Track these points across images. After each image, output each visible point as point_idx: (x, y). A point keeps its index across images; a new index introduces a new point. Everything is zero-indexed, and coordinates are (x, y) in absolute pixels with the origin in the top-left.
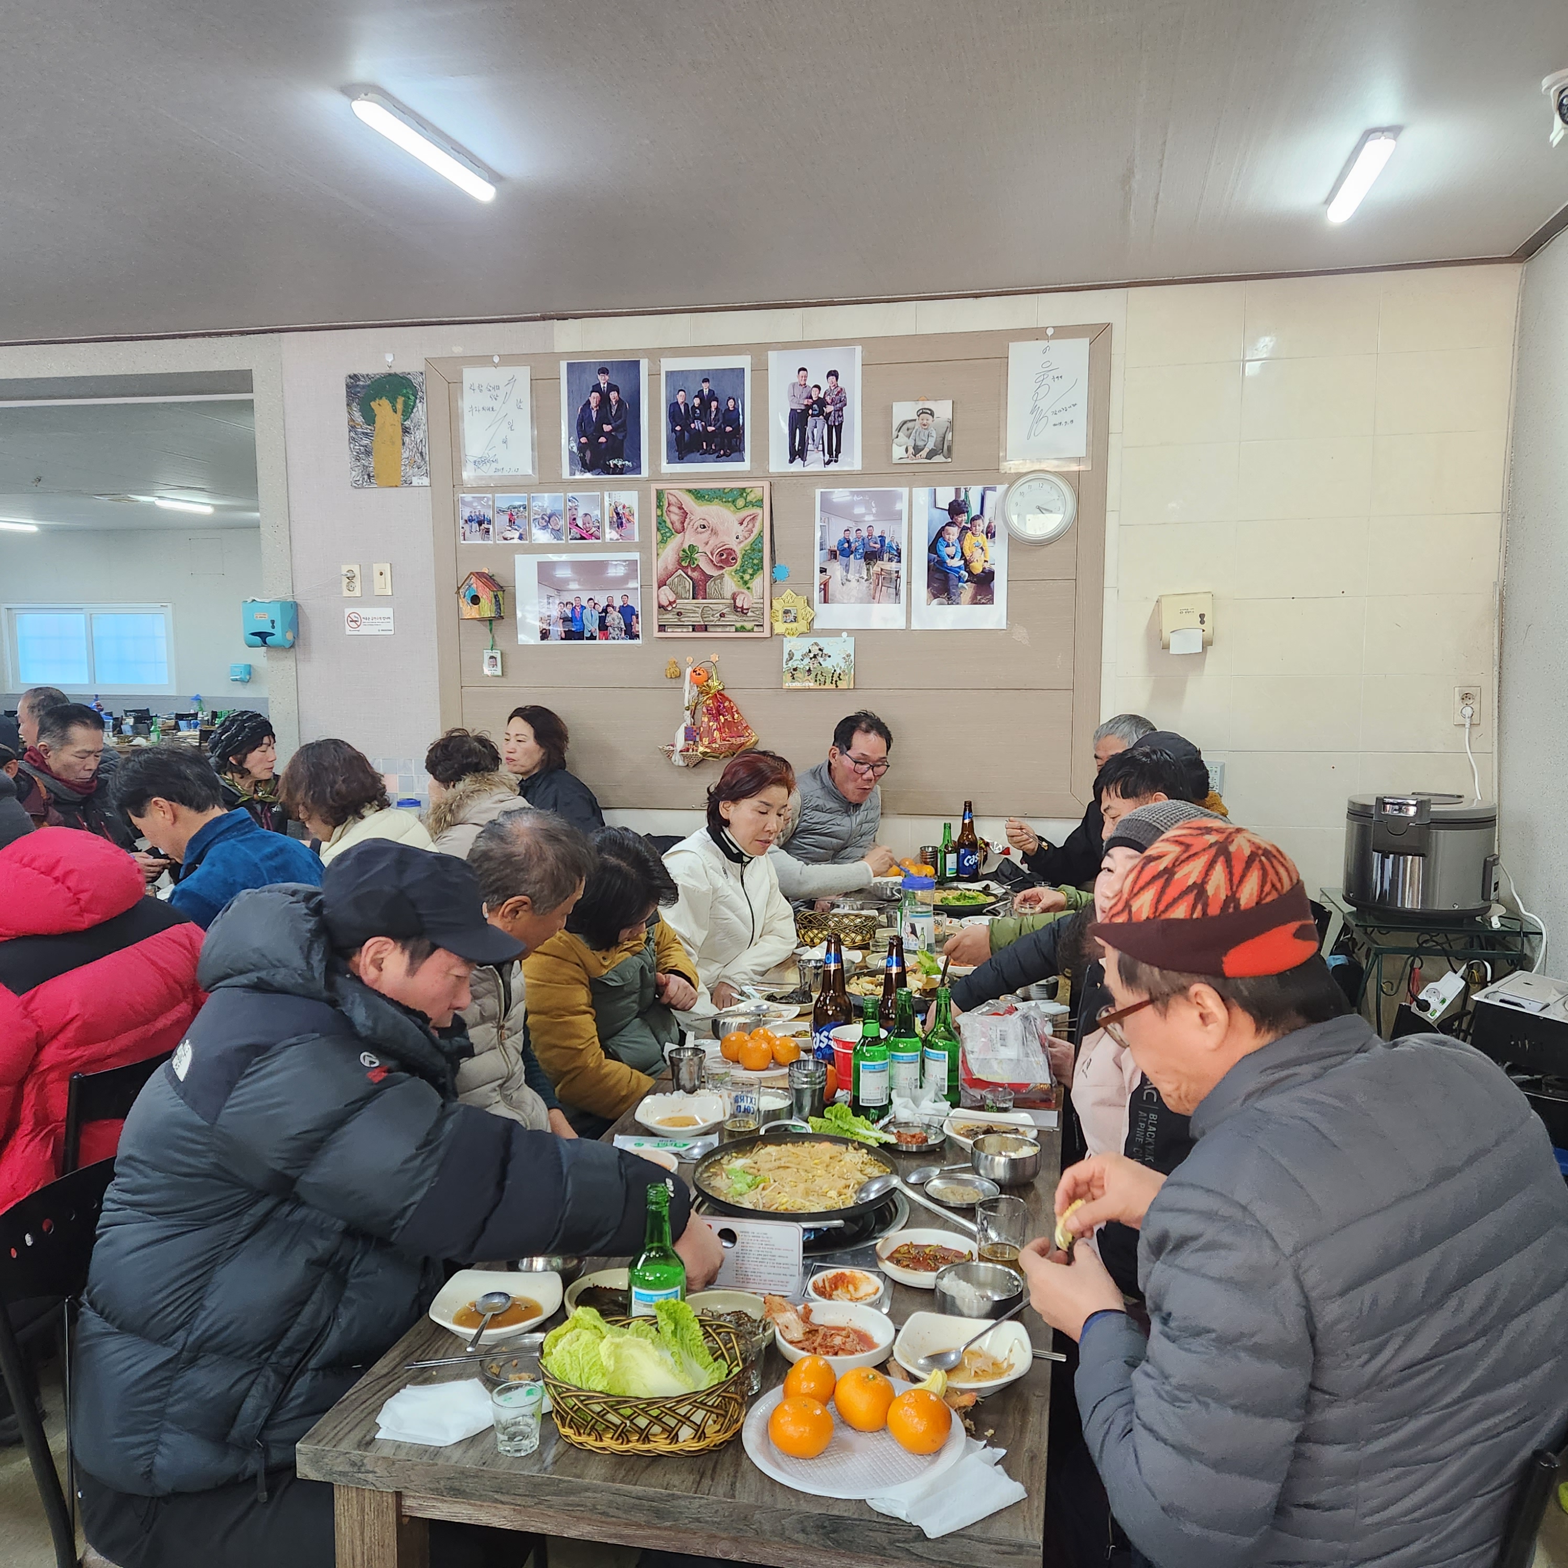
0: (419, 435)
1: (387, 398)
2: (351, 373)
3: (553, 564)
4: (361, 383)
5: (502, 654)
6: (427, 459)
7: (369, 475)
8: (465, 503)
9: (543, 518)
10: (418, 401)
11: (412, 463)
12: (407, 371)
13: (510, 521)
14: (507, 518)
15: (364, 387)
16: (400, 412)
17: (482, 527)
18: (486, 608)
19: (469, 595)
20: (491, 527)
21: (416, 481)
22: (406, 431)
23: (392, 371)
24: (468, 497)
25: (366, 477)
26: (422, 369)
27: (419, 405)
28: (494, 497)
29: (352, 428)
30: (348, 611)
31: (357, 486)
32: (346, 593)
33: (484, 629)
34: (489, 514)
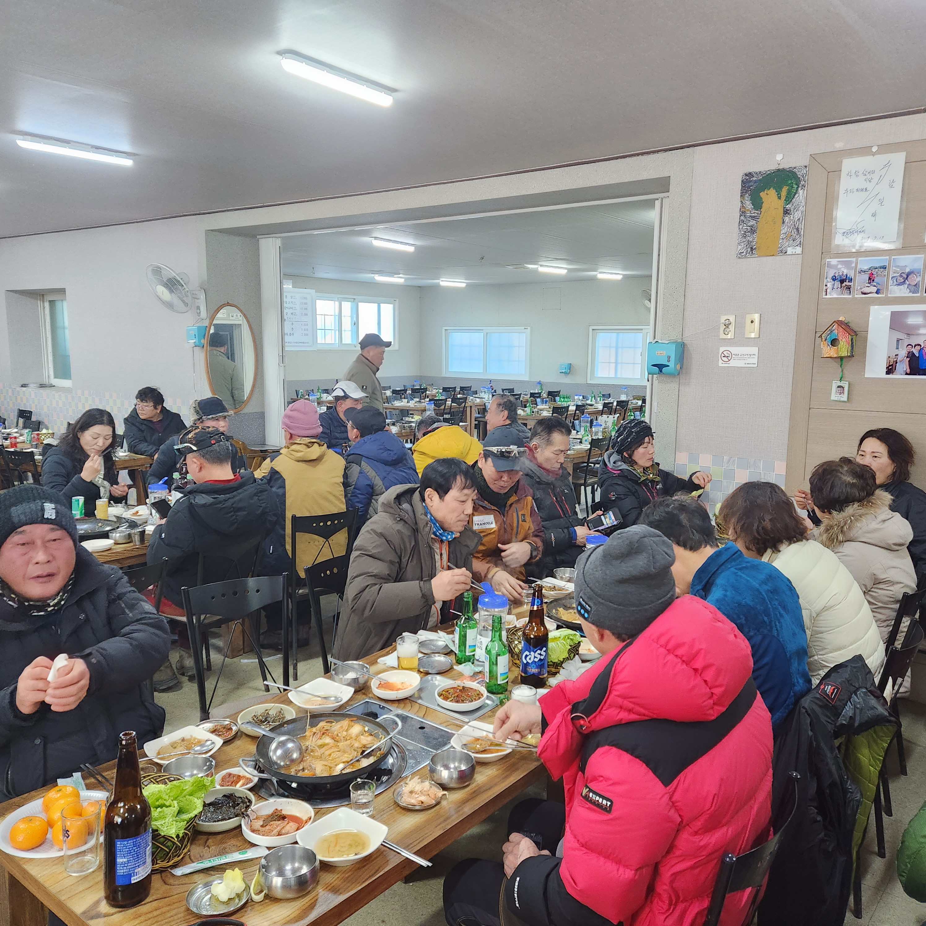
0: (797, 215)
1: (774, 188)
2: (747, 171)
3: (905, 314)
4: (754, 179)
5: (849, 384)
6: (802, 233)
7: (752, 248)
8: (829, 266)
9: (901, 276)
10: (800, 189)
11: (789, 237)
12: (793, 166)
13: (870, 279)
14: (867, 277)
15: (755, 182)
16: (783, 198)
17: (844, 285)
18: (843, 349)
19: (829, 339)
20: (851, 284)
21: (790, 250)
22: (786, 212)
23: (781, 167)
24: (834, 261)
25: (749, 249)
26: (807, 163)
27: (800, 192)
28: (857, 260)
29: (743, 213)
30: (722, 349)
31: (740, 256)
32: (723, 336)
33: (835, 365)
34: (851, 274)
